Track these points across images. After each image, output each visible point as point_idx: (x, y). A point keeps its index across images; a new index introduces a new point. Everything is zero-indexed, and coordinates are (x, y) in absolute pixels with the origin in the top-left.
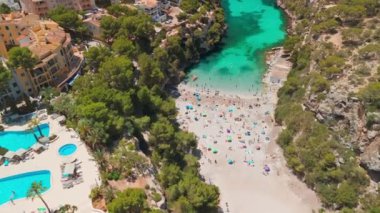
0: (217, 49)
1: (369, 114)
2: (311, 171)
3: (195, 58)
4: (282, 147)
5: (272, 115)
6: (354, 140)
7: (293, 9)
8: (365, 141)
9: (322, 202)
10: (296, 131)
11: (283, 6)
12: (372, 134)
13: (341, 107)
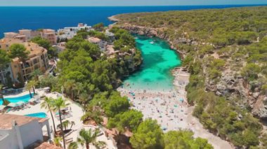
0: (139, 69)
1: (251, 82)
2: (222, 127)
3: (126, 73)
4: (197, 117)
5: (185, 100)
6: (245, 101)
7: (182, 49)
8: (252, 100)
9: (235, 146)
10: (204, 105)
11: (175, 49)
12: (256, 94)
13: (231, 84)
